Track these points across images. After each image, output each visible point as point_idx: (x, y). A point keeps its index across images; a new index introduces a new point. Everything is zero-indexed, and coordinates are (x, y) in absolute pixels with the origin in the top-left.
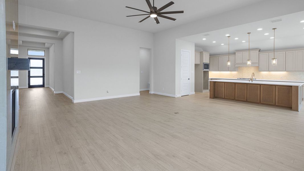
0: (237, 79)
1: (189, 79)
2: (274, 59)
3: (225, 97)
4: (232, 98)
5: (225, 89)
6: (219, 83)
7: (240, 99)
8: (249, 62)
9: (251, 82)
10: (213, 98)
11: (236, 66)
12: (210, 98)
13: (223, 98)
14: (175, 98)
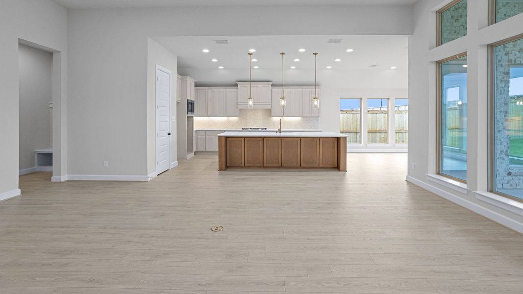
0: (241, 129)
1: (169, 134)
2: (316, 99)
3: (246, 165)
4: (259, 165)
5: (246, 149)
6: (233, 139)
7: (272, 165)
8: (283, 101)
9: (278, 134)
10: (225, 170)
11: (240, 107)
12: (220, 169)
13: (242, 167)
14: (148, 182)
